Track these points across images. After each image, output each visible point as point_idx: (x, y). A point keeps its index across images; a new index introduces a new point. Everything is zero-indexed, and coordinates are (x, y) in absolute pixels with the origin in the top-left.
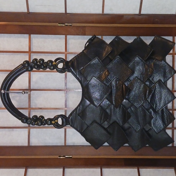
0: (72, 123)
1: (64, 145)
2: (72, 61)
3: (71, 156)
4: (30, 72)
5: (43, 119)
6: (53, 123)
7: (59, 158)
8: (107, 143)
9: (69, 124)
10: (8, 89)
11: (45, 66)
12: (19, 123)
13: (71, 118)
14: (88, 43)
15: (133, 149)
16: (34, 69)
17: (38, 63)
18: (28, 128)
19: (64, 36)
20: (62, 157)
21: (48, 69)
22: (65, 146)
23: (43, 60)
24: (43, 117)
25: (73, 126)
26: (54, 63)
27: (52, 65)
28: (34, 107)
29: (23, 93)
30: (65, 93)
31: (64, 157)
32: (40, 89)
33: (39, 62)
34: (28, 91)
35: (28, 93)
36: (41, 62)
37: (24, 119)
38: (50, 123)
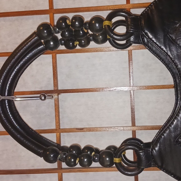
4: (54, 54)
10: (11, 93)
12: (39, 162)
26: (106, 23)
27: (101, 28)
29: (43, 98)
30: (131, 96)
32: (77, 89)
34: (52, 94)
35: (54, 98)
36: (77, 23)
37: (50, 154)
38: (109, 163)
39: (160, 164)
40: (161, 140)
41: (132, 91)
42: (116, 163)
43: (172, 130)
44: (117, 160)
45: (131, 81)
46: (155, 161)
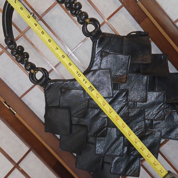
0: (48, 89)
1: (19, 96)
2: (105, 35)
3: (15, 113)
4: (57, 2)
5: (26, 59)
6: (32, 72)
7: (4, 103)
8: (60, 136)
9: (45, 88)
11: (77, 13)
13: (51, 83)
14: (135, 33)
15: (76, 163)
16: (64, 5)
17: (74, 4)
18: (4, 49)
19: (121, 4)
20: (6, 106)
21: (76, 18)
22: (20, 99)
23: (80, 7)
24: (28, 56)
25: (46, 92)
27: (84, 20)
28: (28, 36)
31: (8, 108)
33: (76, 5)
34: (37, 17)
36: (78, 6)
37: (9, 40)
38: (28, 69)
39: (46, 89)
40: (56, 82)
41: (70, 54)
42: (31, 72)
43: (64, 83)
44: (32, 71)
45: (74, 50)
46: (45, 86)
